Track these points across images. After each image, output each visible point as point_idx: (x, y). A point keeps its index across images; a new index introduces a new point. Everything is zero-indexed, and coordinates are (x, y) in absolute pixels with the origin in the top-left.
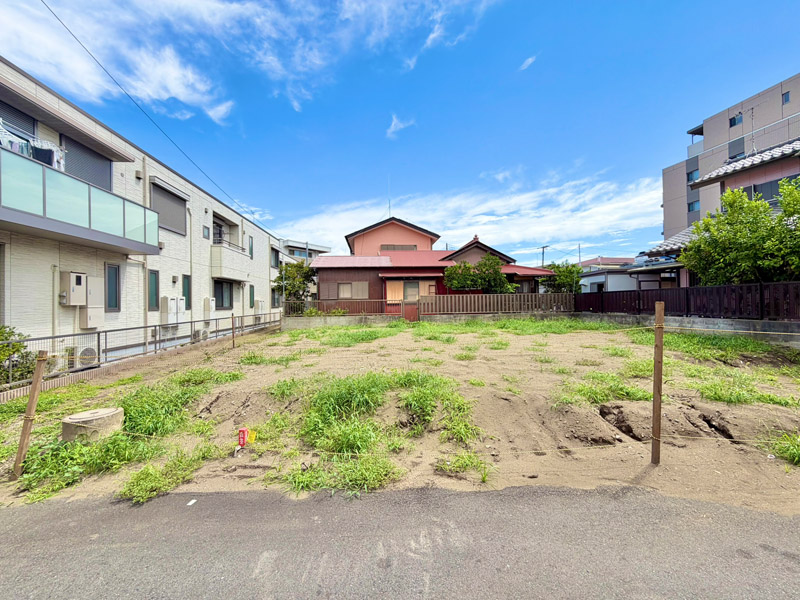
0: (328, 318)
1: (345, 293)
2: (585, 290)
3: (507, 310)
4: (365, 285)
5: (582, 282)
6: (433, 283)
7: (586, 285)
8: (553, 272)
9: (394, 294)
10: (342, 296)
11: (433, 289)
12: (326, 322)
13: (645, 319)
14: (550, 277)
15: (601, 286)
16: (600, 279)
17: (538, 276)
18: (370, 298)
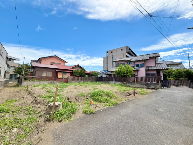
0: (41, 82)
1: (44, 75)
2: (98, 77)
3: (85, 80)
4: (51, 73)
5: (98, 75)
6: (70, 74)
7: (99, 76)
8: (93, 73)
9: (60, 76)
10: (43, 75)
11: (70, 75)
12: (40, 83)
13: (109, 82)
14: (92, 74)
15: (102, 76)
16: (101, 75)
17: (90, 74)
18: (52, 76)
